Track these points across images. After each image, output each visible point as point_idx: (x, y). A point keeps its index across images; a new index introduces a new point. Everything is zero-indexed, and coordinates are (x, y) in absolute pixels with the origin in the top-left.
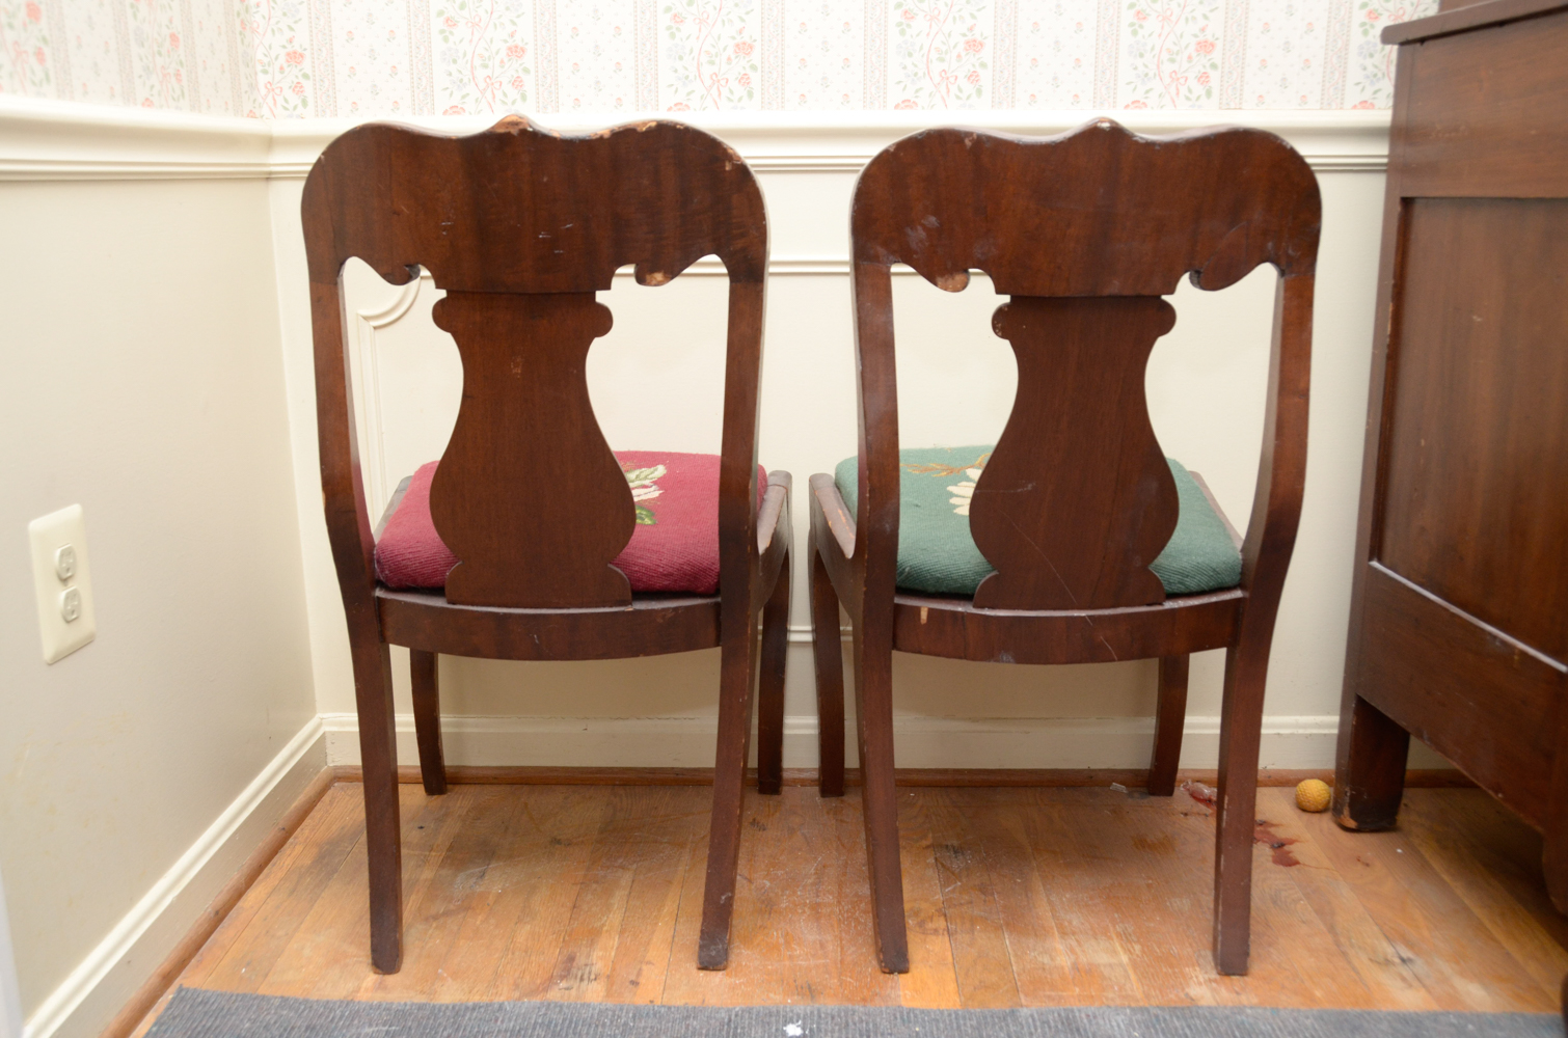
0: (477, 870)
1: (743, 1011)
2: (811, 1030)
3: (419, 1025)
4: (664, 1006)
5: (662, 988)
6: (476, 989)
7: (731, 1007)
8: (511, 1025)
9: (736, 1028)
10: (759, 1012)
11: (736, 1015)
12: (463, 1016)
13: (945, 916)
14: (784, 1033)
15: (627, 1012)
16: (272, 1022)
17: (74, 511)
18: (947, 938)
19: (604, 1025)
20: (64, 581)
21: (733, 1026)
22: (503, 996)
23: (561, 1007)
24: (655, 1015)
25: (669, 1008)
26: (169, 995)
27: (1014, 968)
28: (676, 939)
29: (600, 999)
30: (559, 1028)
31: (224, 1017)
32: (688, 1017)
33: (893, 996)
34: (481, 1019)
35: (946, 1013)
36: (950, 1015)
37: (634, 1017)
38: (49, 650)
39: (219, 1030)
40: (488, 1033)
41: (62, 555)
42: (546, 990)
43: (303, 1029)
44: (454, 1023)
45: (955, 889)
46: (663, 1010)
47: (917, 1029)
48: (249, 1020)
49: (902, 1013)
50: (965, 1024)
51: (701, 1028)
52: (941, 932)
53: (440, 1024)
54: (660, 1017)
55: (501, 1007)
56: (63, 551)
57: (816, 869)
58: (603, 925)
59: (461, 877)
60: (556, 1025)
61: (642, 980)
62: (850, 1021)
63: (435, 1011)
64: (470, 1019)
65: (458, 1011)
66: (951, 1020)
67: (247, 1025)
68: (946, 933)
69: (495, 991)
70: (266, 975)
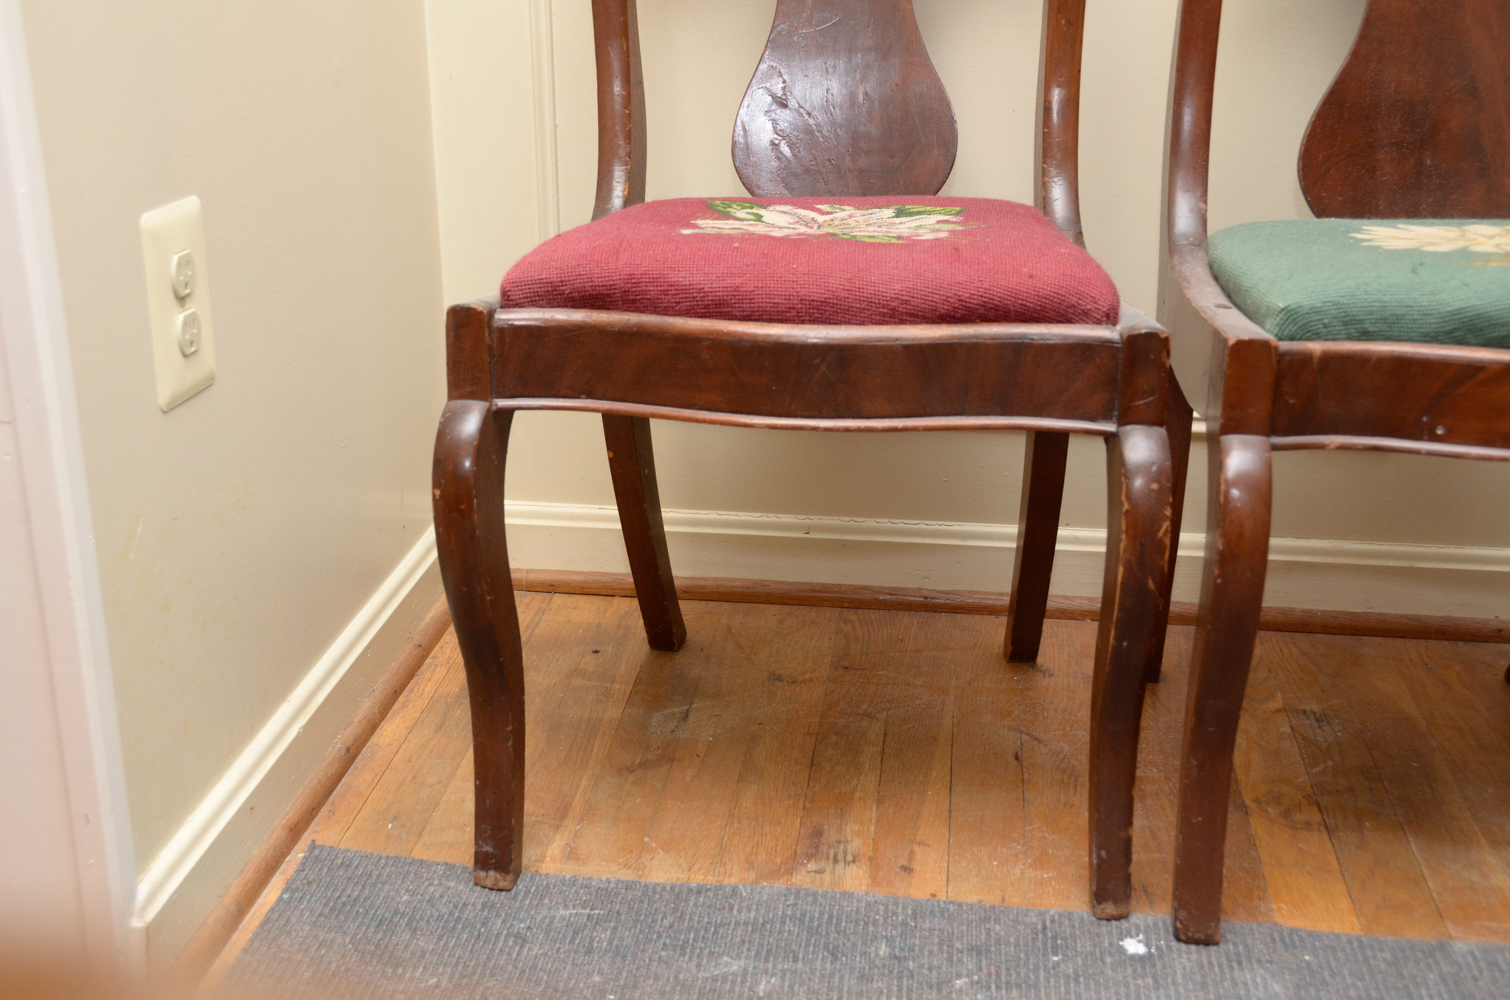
0: (677, 710)
1: (1060, 915)
2: (1158, 948)
3: (631, 908)
4: (951, 902)
5: (945, 878)
6: (697, 867)
7: (1042, 909)
8: (753, 914)
9: (1055, 937)
11: (1052, 921)
12: (687, 900)
13: (1318, 806)
14: (1122, 951)
15: (905, 908)
16: (437, 895)
17: (190, 204)
18: (1325, 836)
19: (875, 923)
20: (181, 300)
21: (1049, 935)
22: (734, 876)
23: (815, 895)
24: (942, 913)
25: (960, 905)
26: (298, 854)
27: (1431, 885)
28: (954, 814)
29: (864, 888)
30: (816, 924)
31: (374, 885)
32: (987, 919)
33: (1263, 909)
34: (710, 906)
35: (1344, 938)
36: (1350, 942)
37: (914, 914)
38: (164, 393)
39: (369, 902)
40: (721, 925)
41: (179, 264)
42: (790, 872)
43: (479, 907)
44: (676, 909)
45: (1326, 768)
46: (951, 907)
47: (1307, 958)
48: (407, 891)
49: (1281, 934)
50: (1374, 957)
51: (1007, 935)
52: (1317, 826)
53: (656, 910)
54: (949, 916)
55: (734, 891)
56: (180, 258)
58: (854, 790)
59: (656, 719)
60: (812, 920)
61: (917, 866)
63: (650, 892)
64: (695, 905)
65: (679, 894)
66: (1352, 949)
67: (405, 898)
68: (1323, 828)
69: (722, 870)
70: (420, 834)
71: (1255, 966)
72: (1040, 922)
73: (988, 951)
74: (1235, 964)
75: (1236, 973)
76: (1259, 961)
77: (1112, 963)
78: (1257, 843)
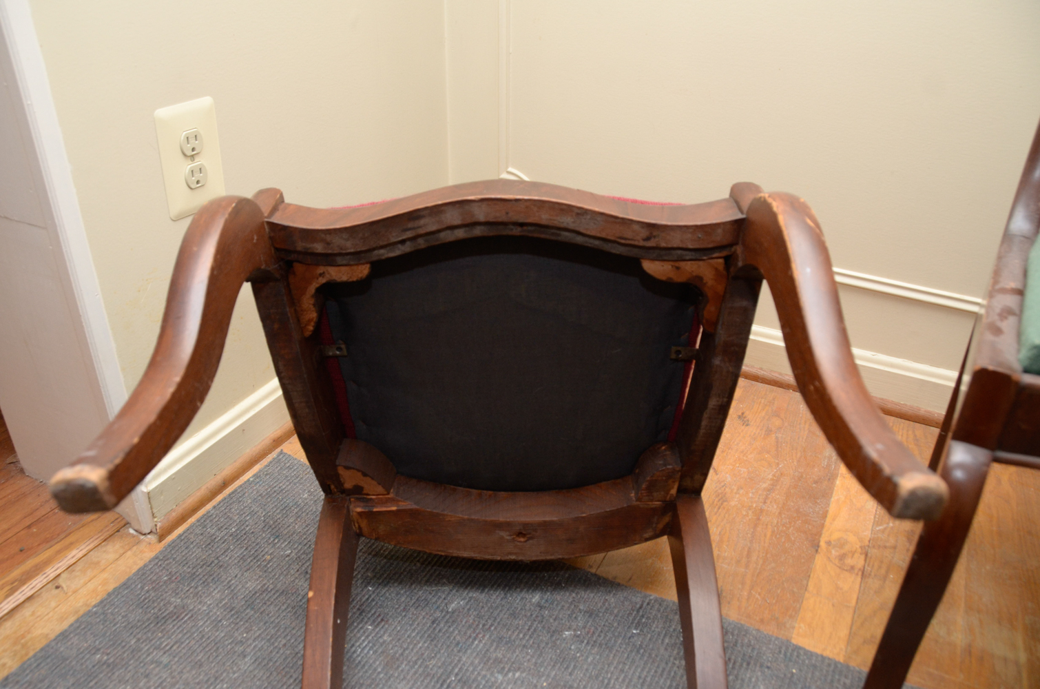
4: (596, 574)
9: (643, 616)
10: (667, 606)
11: (648, 604)
13: (866, 555)
17: (206, 101)
18: (858, 580)
19: (542, 578)
20: (190, 157)
21: (641, 613)
24: (585, 581)
25: (600, 578)
26: (274, 454)
33: (788, 626)
35: (827, 661)
36: (829, 665)
37: (568, 578)
38: (172, 209)
41: (188, 137)
45: (885, 529)
46: (593, 578)
47: (794, 671)
49: (787, 648)
50: (839, 680)
51: (615, 607)
52: (856, 571)
54: (588, 584)
56: (188, 134)
57: (774, 476)
62: (740, 641)
66: (827, 671)
68: (860, 573)
71: (758, 668)
72: (640, 603)
73: (597, 615)
74: (745, 665)
75: (742, 670)
76: (761, 666)
77: (668, 644)
78: (812, 575)
